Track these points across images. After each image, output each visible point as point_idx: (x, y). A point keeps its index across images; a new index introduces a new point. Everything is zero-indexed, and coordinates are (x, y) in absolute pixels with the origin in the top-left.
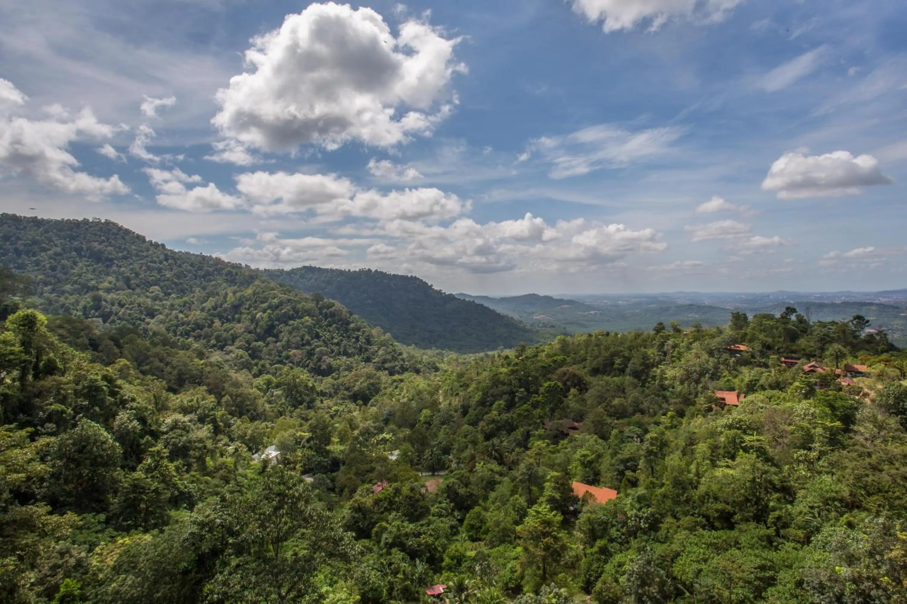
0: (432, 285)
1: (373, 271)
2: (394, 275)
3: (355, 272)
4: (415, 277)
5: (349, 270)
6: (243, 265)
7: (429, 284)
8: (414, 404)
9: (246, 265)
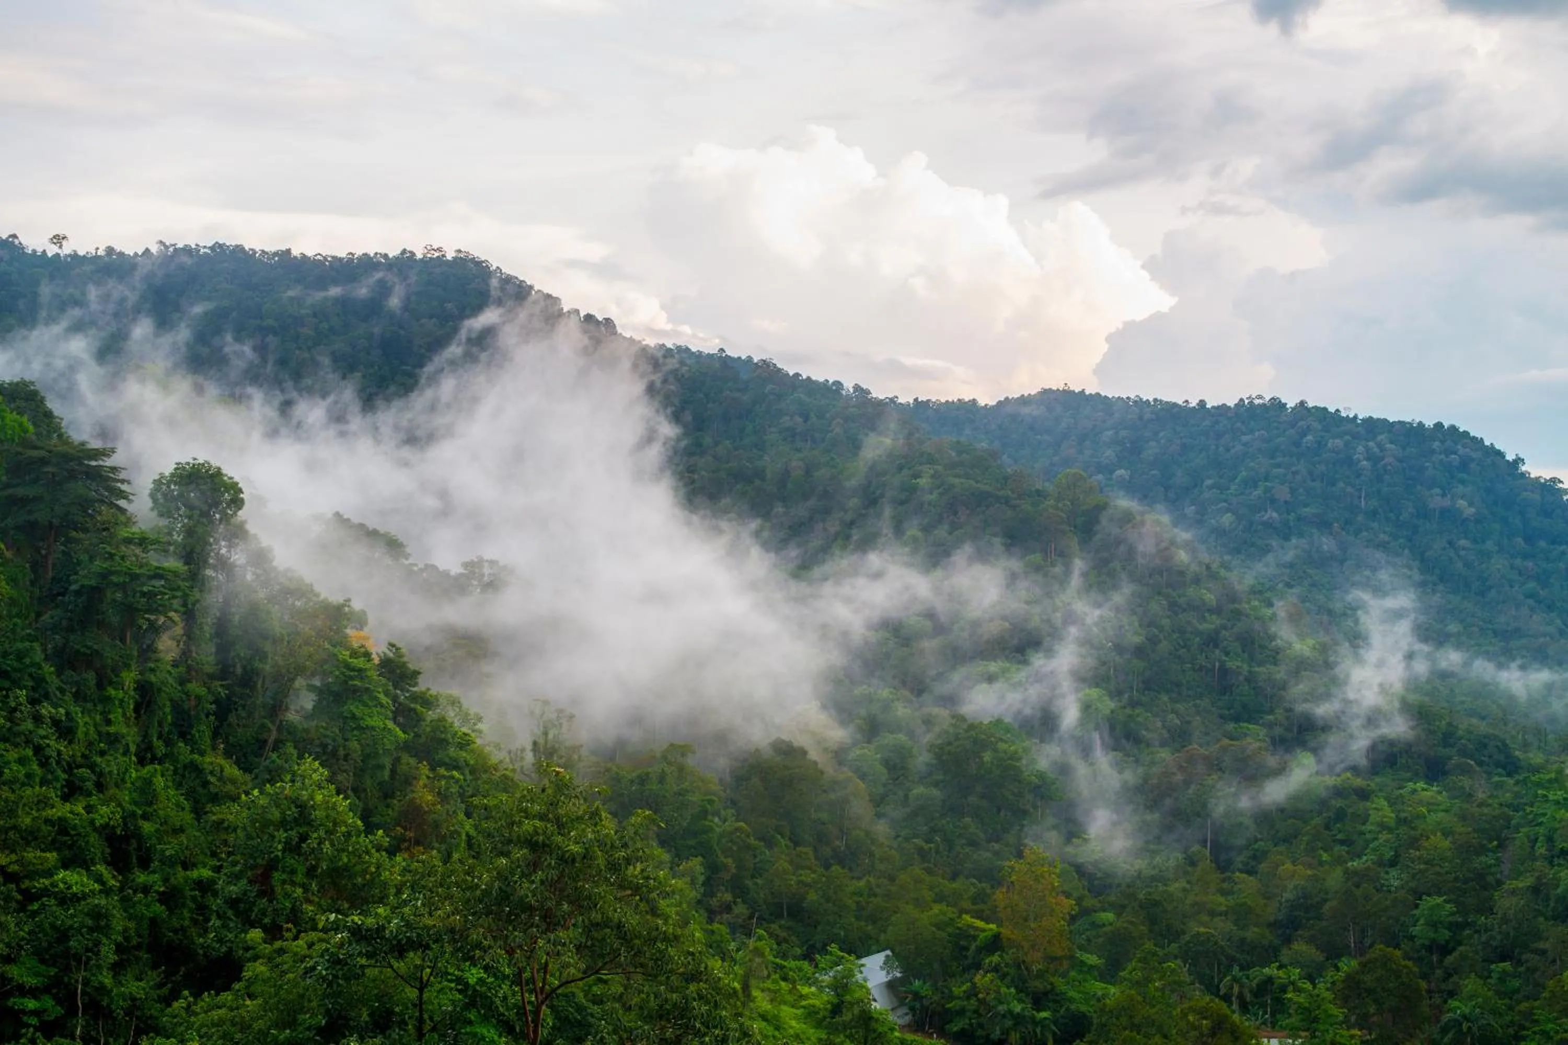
0: (1519, 461)
1: (1291, 404)
2: (1369, 421)
3: (1223, 408)
4: (1453, 428)
5: (1202, 403)
6: (848, 385)
7: (1510, 457)
8: (1394, 878)
9: (857, 388)
